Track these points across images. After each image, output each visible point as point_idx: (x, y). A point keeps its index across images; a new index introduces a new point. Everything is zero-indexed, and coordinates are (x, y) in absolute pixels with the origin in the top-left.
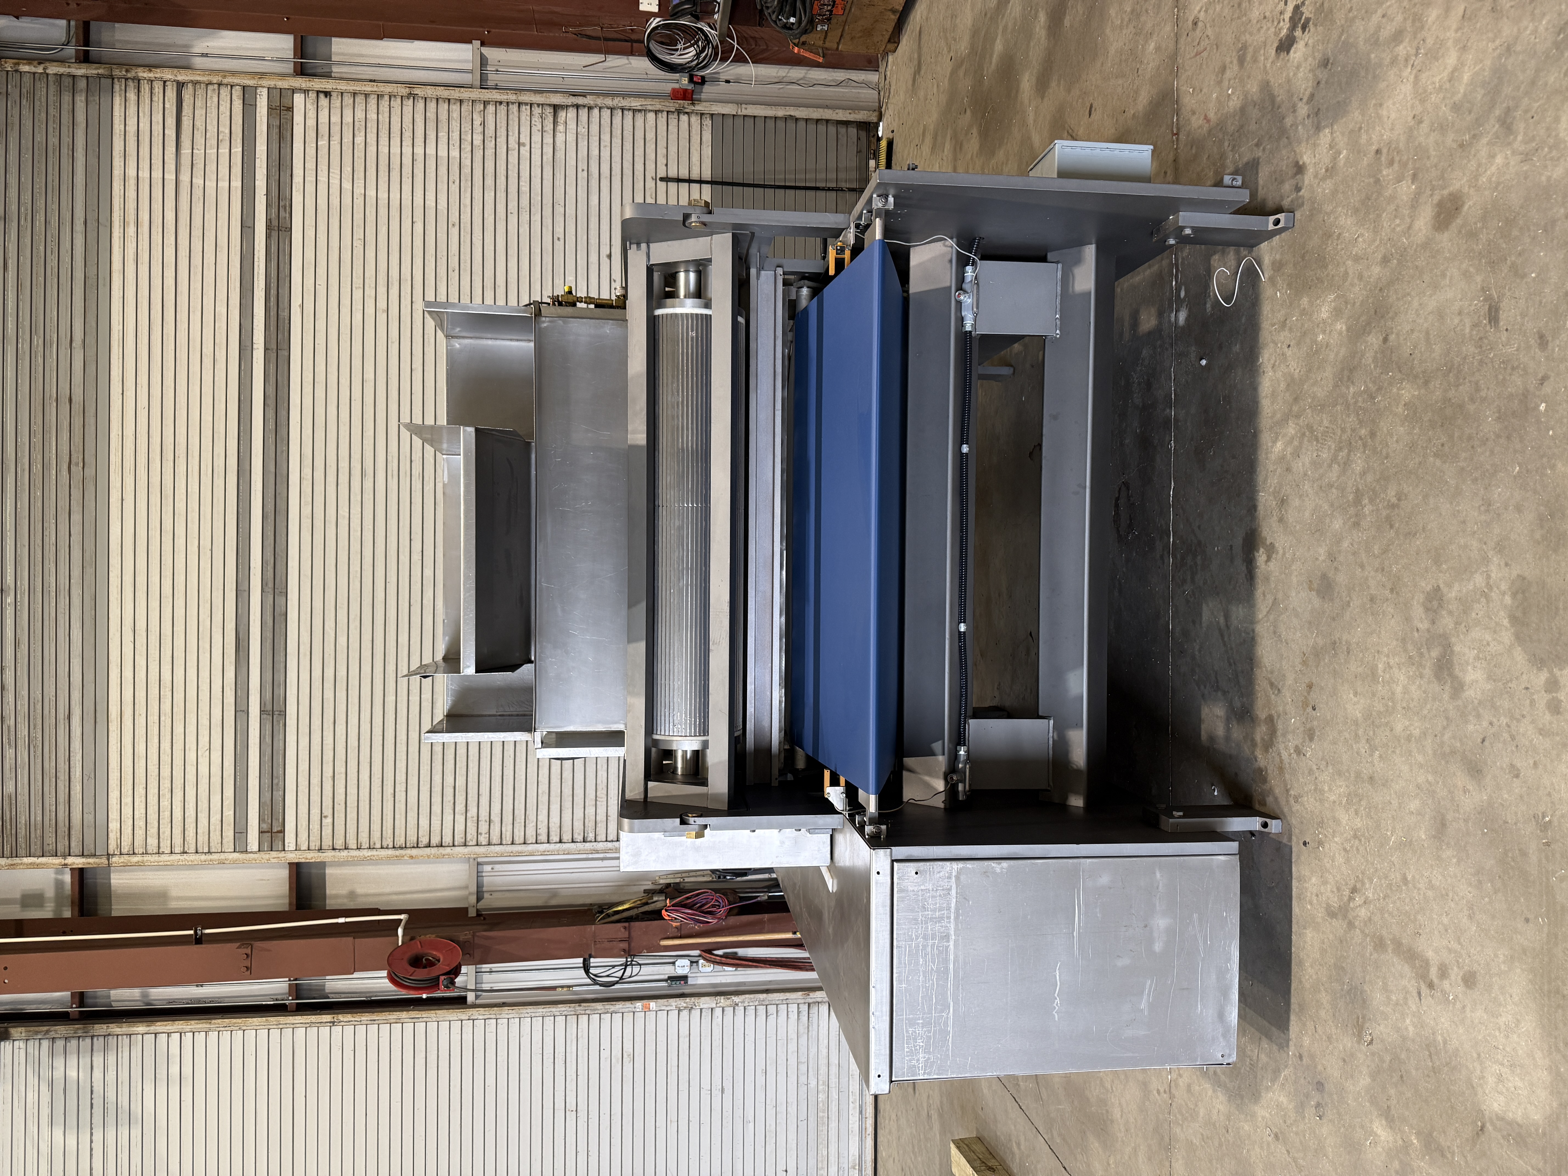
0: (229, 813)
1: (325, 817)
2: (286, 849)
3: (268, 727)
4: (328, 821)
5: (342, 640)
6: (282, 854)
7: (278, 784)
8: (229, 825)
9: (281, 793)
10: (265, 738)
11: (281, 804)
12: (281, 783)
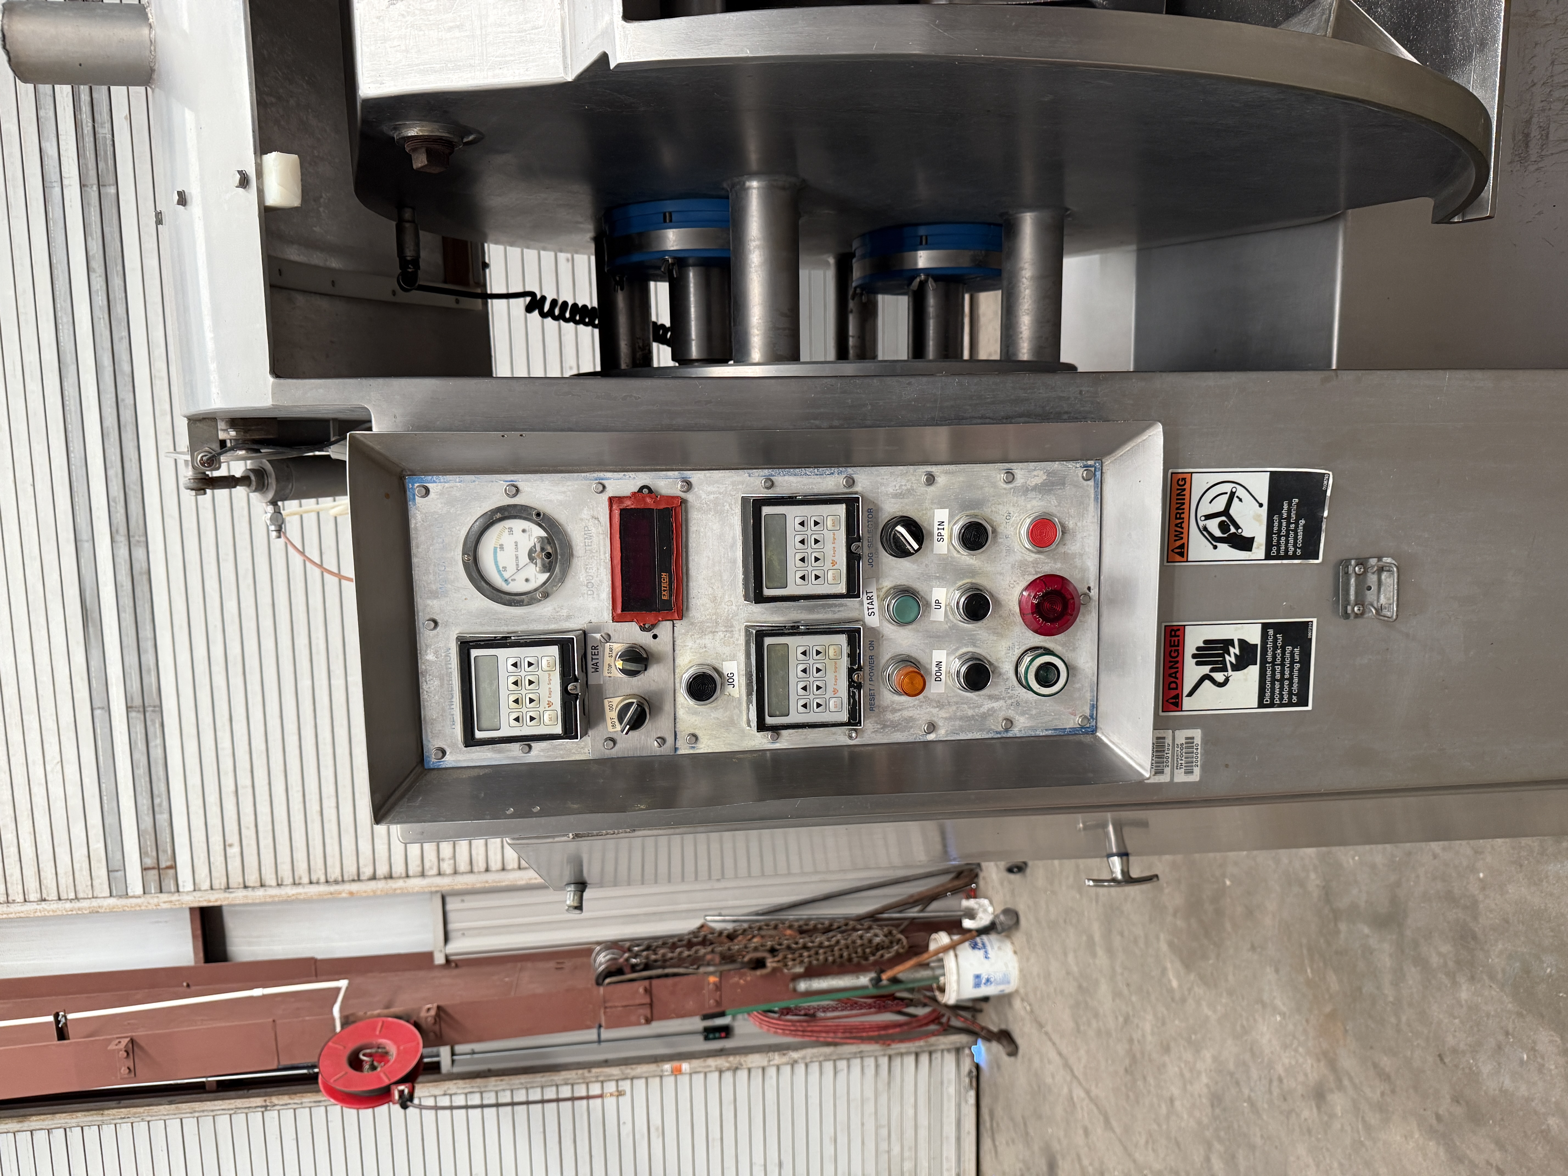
0: (97, 846)
1: (231, 845)
2: (181, 889)
3: (139, 728)
4: (234, 851)
5: (231, 606)
6: (175, 897)
7: (160, 805)
8: (99, 861)
9: (166, 816)
10: (136, 743)
11: (168, 831)
12: (165, 804)
